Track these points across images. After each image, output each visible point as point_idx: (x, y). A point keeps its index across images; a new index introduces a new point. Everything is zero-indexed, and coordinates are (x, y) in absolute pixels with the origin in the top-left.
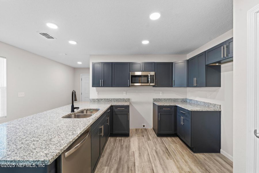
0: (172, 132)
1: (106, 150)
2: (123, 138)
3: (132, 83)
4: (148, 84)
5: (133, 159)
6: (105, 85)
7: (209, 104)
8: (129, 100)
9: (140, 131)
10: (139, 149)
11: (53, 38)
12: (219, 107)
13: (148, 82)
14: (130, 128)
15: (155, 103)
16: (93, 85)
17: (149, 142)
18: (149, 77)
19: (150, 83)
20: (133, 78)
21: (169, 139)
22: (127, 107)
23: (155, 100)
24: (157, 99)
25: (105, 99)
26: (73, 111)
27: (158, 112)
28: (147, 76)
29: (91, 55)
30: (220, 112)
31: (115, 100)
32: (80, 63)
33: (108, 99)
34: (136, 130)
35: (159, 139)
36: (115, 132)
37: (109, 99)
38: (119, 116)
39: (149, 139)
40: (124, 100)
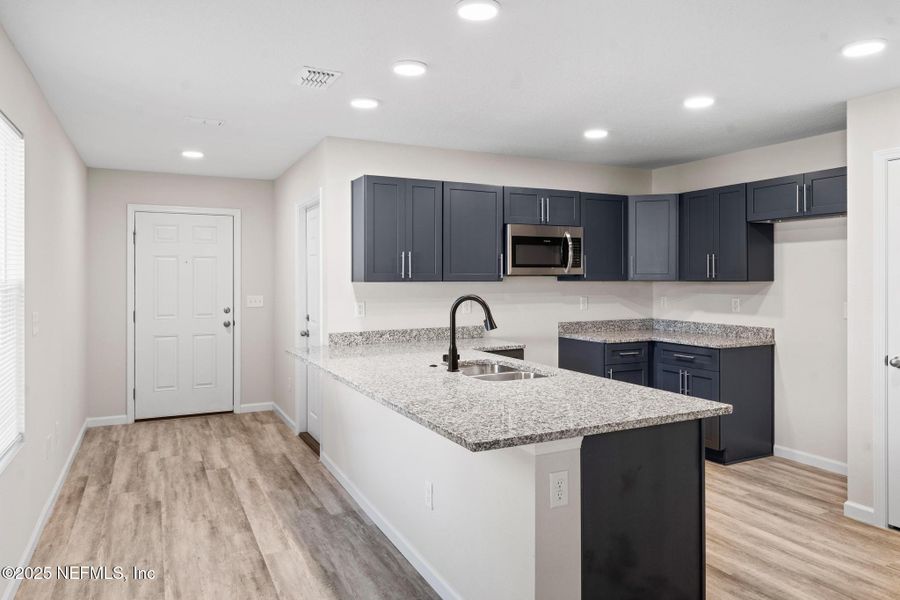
3: (514, 265)
4: (566, 271)
7: (740, 331)
8: (482, 331)
12: (770, 334)
13: (565, 264)
18: (570, 246)
20: (517, 247)
23: (566, 328)
24: (570, 324)
27: (608, 366)
28: (560, 242)
30: (773, 346)
31: (432, 335)
33: (405, 332)
37: (412, 331)
40: (463, 333)
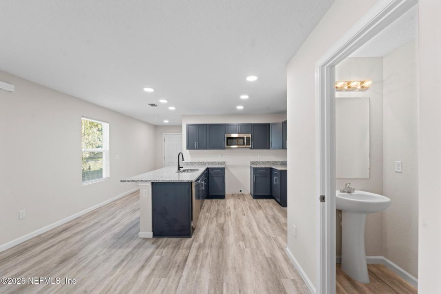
0: (268, 194)
1: (204, 206)
2: (219, 200)
3: (227, 145)
4: (244, 146)
5: (229, 210)
6: (200, 147)
8: (224, 163)
9: (236, 195)
10: (234, 205)
11: (156, 106)
13: (244, 145)
14: (226, 193)
15: (252, 166)
16: (188, 148)
17: (244, 202)
18: (245, 139)
19: (247, 145)
20: (228, 140)
21: (265, 200)
22: (223, 169)
23: (252, 163)
24: (254, 162)
25: (198, 162)
26: (179, 169)
27: (254, 174)
28: (243, 138)
29: (183, 116)
31: (209, 163)
32: (166, 121)
33: (202, 162)
34: (232, 194)
35: (255, 200)
36: (211, 194)
38: (215, 178)
39: (244, 200)
40: (219, 163)
